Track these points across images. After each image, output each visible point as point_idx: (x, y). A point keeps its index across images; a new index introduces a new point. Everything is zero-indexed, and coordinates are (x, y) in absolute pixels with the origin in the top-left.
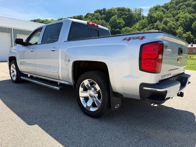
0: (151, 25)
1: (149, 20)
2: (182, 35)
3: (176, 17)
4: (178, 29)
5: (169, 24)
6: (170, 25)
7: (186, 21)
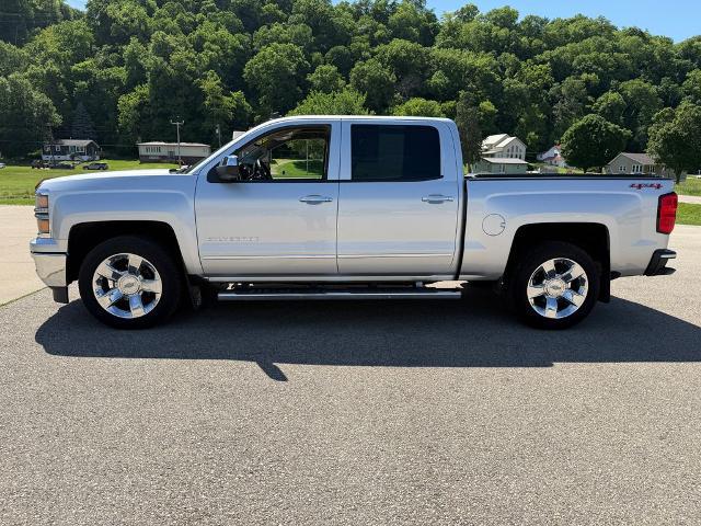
0: (111, 52)
1: (95, 27)
2: (218, 98)
3: (194, 36)
4: (205, 77)
5: (174, 57)
6: (180, 61)
7: (226, 56)
